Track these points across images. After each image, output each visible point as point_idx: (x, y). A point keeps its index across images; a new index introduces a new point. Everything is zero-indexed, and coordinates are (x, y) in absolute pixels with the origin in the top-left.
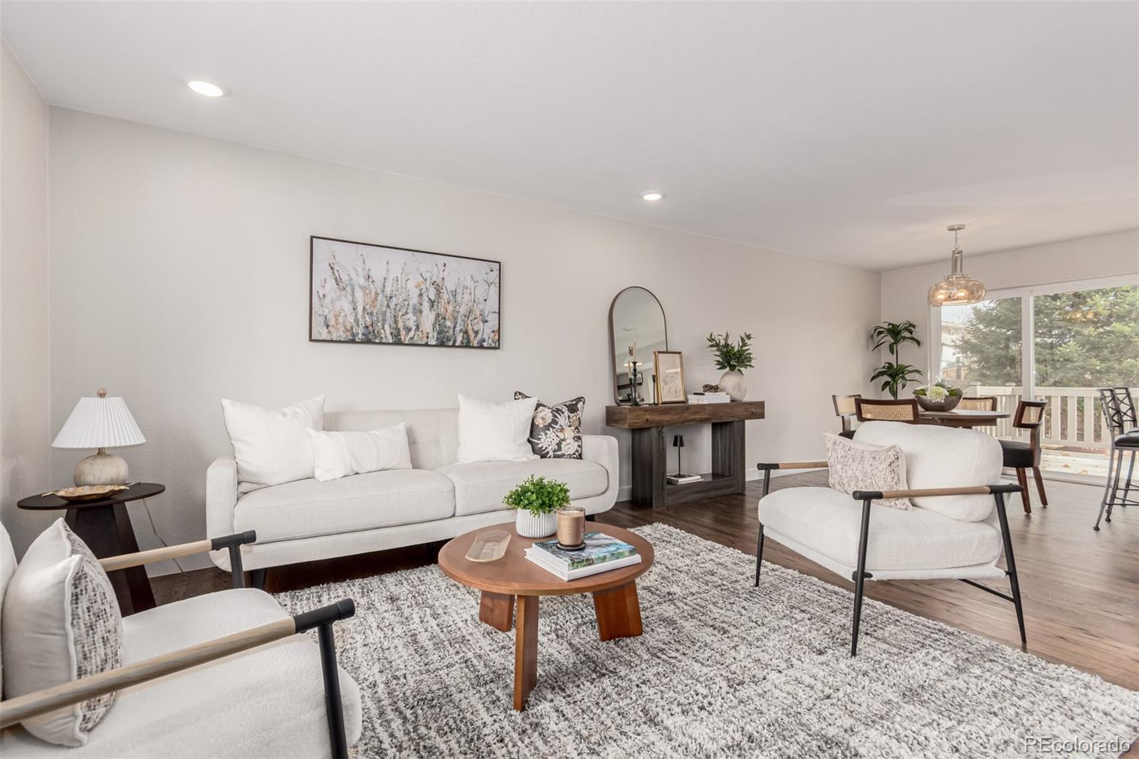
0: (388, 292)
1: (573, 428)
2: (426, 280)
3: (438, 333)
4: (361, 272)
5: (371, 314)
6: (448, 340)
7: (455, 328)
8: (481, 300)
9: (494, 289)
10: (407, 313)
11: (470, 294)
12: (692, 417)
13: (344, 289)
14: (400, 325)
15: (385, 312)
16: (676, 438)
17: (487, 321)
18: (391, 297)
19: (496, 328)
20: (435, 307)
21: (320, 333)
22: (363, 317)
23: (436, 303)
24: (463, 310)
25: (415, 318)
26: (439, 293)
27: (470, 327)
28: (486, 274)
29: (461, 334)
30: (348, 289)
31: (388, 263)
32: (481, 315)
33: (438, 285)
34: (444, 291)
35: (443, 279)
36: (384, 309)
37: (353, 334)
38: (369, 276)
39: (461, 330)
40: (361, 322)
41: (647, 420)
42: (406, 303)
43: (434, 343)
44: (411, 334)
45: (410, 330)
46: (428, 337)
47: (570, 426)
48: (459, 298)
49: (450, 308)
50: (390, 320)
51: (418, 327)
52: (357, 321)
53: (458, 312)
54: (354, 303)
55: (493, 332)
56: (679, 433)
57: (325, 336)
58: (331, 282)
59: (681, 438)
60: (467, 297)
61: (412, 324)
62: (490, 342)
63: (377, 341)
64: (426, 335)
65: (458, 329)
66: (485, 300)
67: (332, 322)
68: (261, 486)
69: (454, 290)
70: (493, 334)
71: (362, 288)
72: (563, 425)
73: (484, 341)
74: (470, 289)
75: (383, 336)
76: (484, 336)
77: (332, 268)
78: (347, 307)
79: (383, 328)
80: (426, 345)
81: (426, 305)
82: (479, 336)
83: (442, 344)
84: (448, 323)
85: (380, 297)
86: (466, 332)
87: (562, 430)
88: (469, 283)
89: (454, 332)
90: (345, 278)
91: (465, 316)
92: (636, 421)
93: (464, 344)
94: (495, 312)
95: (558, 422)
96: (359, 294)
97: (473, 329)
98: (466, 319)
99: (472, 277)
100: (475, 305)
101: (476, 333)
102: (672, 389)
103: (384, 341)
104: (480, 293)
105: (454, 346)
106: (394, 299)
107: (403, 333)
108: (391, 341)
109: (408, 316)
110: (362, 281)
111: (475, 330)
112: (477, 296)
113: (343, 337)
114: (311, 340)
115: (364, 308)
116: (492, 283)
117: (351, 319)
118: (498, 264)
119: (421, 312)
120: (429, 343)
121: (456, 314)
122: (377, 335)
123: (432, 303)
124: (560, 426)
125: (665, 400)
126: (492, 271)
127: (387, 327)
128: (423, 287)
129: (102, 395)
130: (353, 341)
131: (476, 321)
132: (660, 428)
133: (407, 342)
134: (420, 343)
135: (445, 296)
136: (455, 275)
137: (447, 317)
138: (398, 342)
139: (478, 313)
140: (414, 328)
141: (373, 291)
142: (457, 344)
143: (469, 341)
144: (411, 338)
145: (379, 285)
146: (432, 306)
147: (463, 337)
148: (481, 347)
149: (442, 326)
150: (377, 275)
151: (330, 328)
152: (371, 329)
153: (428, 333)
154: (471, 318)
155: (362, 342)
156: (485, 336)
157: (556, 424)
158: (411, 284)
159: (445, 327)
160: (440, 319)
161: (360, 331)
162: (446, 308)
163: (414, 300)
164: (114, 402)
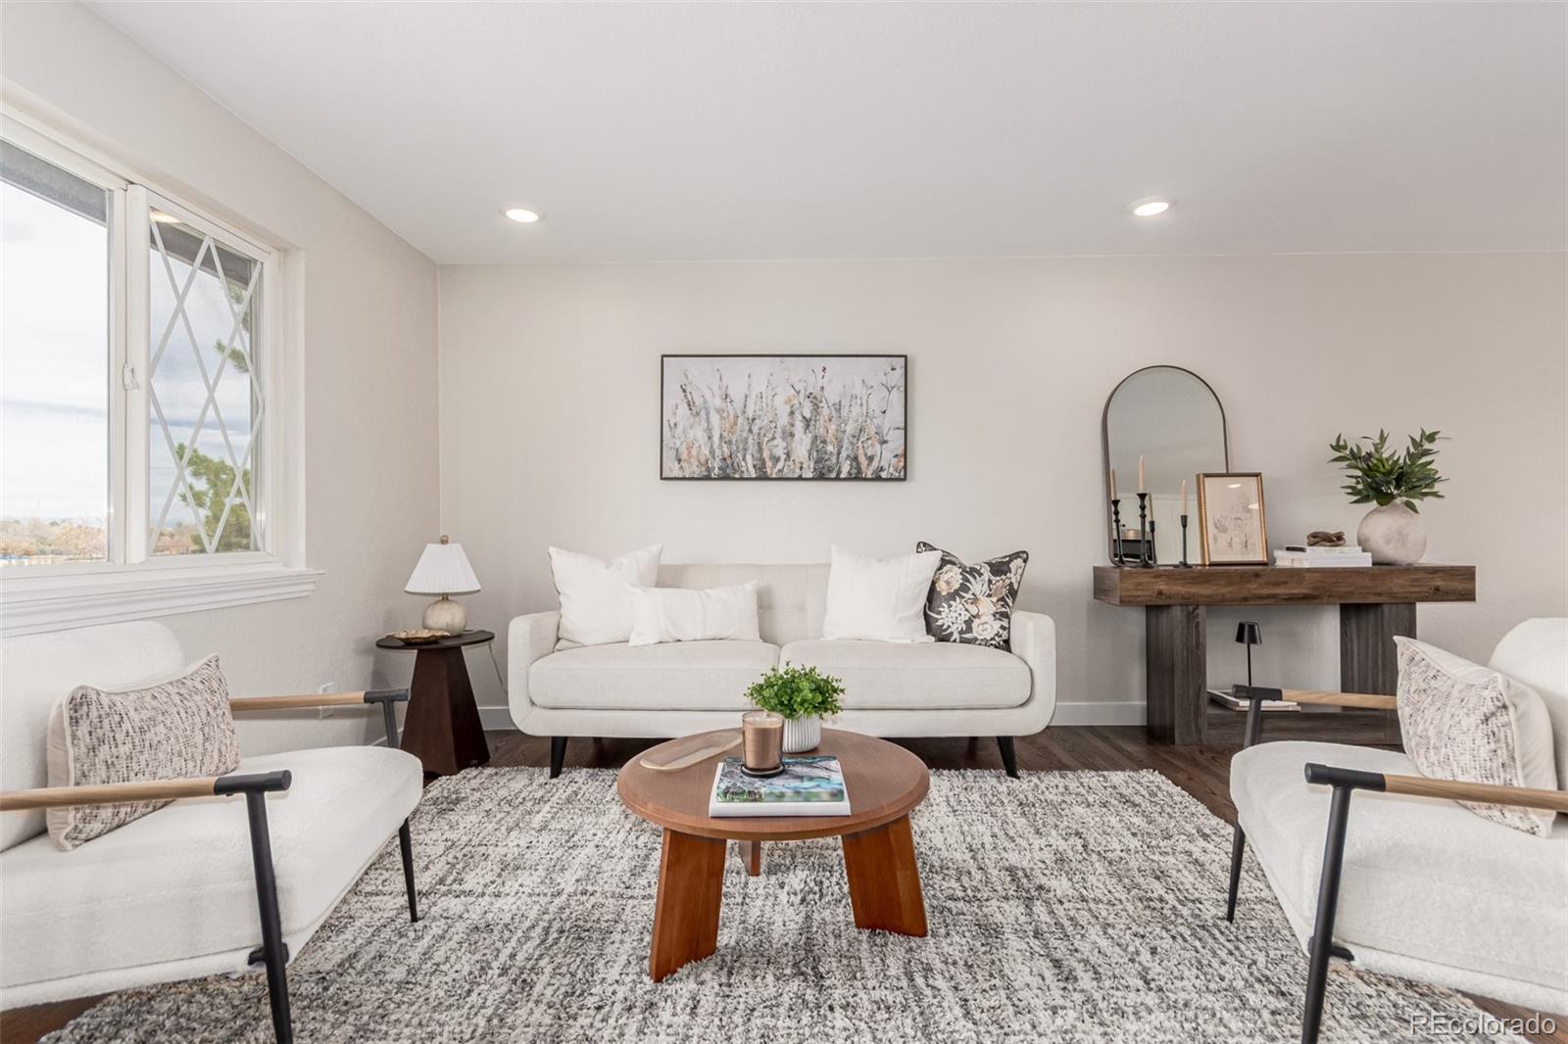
0: (750, 413)
1: (995, 599)
2: (798, 393)
3: (816, 462)
4: (717, 392)
5: (729, 442)
6: (830, 471)
7: (839, 453)
8: (878, 413)
9: (897, 397)
10: (774, 438)
11: (861, 405)
12: (1265, 592)
13: (698, 414)
14: (766, 455)
15: (746, 439)
16: (1241, 627)
17: (886, 442)
18: (754, 420)
19: (901, 451)
20: (811, 428)
21: (671, 470)
22: (720, 446)
23: (812, 423)
24: (850, 428)
25: (784, 444)
26: (816, 407)
27: (861, 452)
28: (885, 374)
29: (848, 462)
30: (703, 413)
31: (749, 376)
32: (876, 433)
33: (815, 398)
34: (824, 404)
35: (822, 388)
36: (745, 435)
37: (708, 469)
38: (726, 395)
39: (848, 457)
40: (718, 453)
41: (1160, 593)
42: (773, 425)
43: (811, 476)
44: (780, 465)
45: (778, 460)
46: (801, 468)
47: (989, 596)
48: (844, 412)
49: (833, 427)
50: (752, 448)
51: (788, 455)
52: (712, 452)
53: (844, 432)
54: (709, 430)
55: (896, 456)
56: (1246, 619)
57: (677, 473)
58: (683, 409)
59: (1252, 628)
60: (856, 410)
61: (780, 452)
62: (891, 470)
63: (737, 476)
64: (798, 465)
65: (844, 455)
66: (884, 412)
67: (684, 456)
68: (576, 645)
69: (837, 402)
70: (896, 459)
71: (719, 411)
72: (977, 593)
73: (882, 469)
74: (861, 398)
75: (744, 469)
76: (882, 463)
77: (684, 391)
78: (701, 435)
79: (744, 459)
80: (800, 478)
81: (799, 425)
82: (875, 464)
83: (820, 477)
84: (830, 448)
85: (740, 420)
86: (856, 459)
87: (975, 601)
88: (859, 390)
89: (838, 459)
90: (698, 401)
91: (854, 437)
92: (1137, 593)
93: (853, 476)
94: (898, 428)
95: (969, 589)
96: (715, 418)
97: (866, 454)
98: (855, 441)
99: (863, 381)
100: (869, 421)
101: (871, 459)
102: (1236, 540)
103: (745, 476)
104: (875, 404)
105: (837, 479)
106: (757, 421)
107: (769, 464)
108: (754, 476)
109: (775, 442)
110: (718, 402)
111: (869, 454)
112: (872, 407)
113: (697, 472)
114: (662, 478)
115: (721, 435)
116: (893, 388)
117: (706, 451)
118: (903, 359)
119: (792, 435)
120: (804, 476)
121: (840, 435)
122: (736, 468)
123: (807, 422)
124: (973, 594)
125: (1215, 558)
126: (893, 369)
127: (749, 458)
128: (795, 402)
129: (444, 542)
130: (708, 478)
131: (870, 442)
132: (1191, 608)
133: (774, 476)
134: (790, 476)
135: (825, 412)
136: (839, 381)
137: (828, 440)
138: (763, 477)
139: (872, 433)
140: (783, 457)
141: (732, 414)
142: (842, 476)
143: (859, 471)
144: (779, 471)
145: (738, 405)
146: (808, 426)
147: (851, 465)
148: (879, 479)
149: (821, 452)
150: (737, 394)
151: (682, 464)
152: (729, 462)
153: (802, 463)
154: (862, 440)
155: (719, 479)
156: (884, 463)
157: (967, 592)
158: (779, 400)
159: (826, 453)
160: (818, 443)
161: (716, 464)
162: (827, 428)
163: (783, 421)
164: (454, 549)
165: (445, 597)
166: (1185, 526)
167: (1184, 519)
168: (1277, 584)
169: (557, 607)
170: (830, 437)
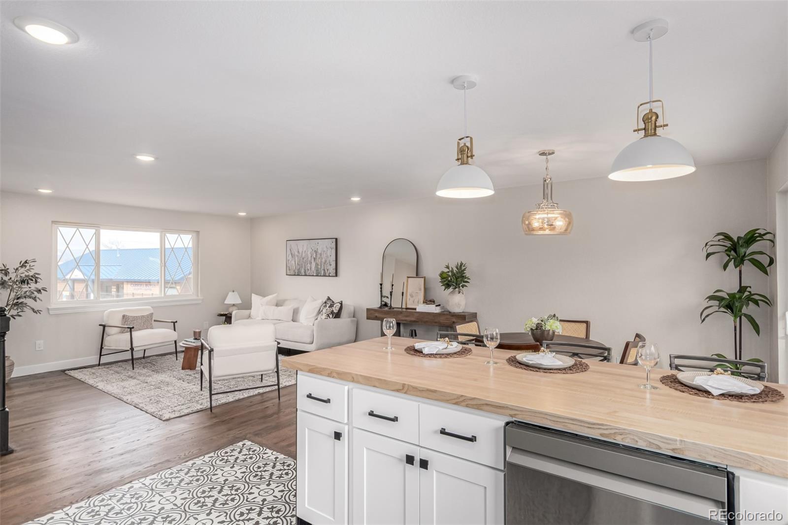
0: (303, 256)
2: (313, 250)
3: (316, 271)
4: (297, 251)
5: (299, 265)
6: (319, 273)
7: (321, 268)
8: (330, 256)
9: (334, 251)
14: (306, 268)
15: (302, 264)
16: (412, 331)
17: (331, 265)
19: (334, 267)
20: (315, 261)
21: (288, 272)
22: (297, 266)
23: (316, 259)
24: (323, 260)
25: (310, 265)
26: (316, 255)
27: (326, 268)
28: (331, 244)
29: (323, 271)
30: (294, 256)
31: (303, 246)
33: (316, 252)
34: (318, 254)
35: (318, 249)
37: (295, 272)
39: (323, 269)
40: (297, 268)
43: (315, 275)
45: (309, 270)
46: (313, 272)
48: (322, 256)
50: (303, 266)
51: (311, 268)
53: (322, 262)
54: (295, 262)
56: (413, 328)
57: (289, 274)
58: (290, 256)
59: (415, 331)
60: (325, 255)
61: (309, 268)
62: (333, 273)
67: (291, 269)
69: (321, 253)
70: (333, 270)
71: (297, 256)
73: (330, 273)
74: (326, 252)
77: (291, 250)
78: (293, 262)
80: (313, 276)
83: (317, 276)
84: (319, 267)
85: (301, 258)
86: (325, 270)
88: (325, 249)
89: (321, 270)
90: (293, 253)
91: (324, 263)
93: (324, 275)
94: (334, 261)
96: (296, 258)
98: (324, 265)
99: (326, 246)
100: (327, 259)
101: (328, 270)
102: (415, 300)
103: (302, 274)
105: (321, 276)
106: (304, 259)
107: (307, 271)
108: (304, 275)
109: (308, 265)
110: (296, 253)
112: (328, 254)
113: (293, 273)
114: (286, 275)
115: (297, 263)
116: (333, 248)
117: (294, 267)
118: (336, 239)
119: (311, 263)
122: (300, 272)
123: (314, 259)
125: (409, 306)
127: (303, 269)
128: (312, 253)
129: (233, 291)
130: (295, 275)
131: (328, 265)
133: (308, 275)
134: (311, 275)
135: (318, 256)
136: (321, 247)
138: (306, 275)
139: (328, 262)
141: (299, 257)
144: (309, 273)
145: (301, 254)
148: (329, 276)
149: (317, 268)
150: (300, 251)
151: (290, 271)
152: (299, 270)
154: (326, 264)
155: (297, 275)
156: (331, 272)
158: (309, 253)
160: (317, 264)
161: (297, 271)
162: (319, 261)
163: (309, 259)
164: (236, 293)
165: (234, 305)
166: (403, 295)
167: (403, 293)
168: (407, 316)
169: (250, 309)
170: (319, 264)
